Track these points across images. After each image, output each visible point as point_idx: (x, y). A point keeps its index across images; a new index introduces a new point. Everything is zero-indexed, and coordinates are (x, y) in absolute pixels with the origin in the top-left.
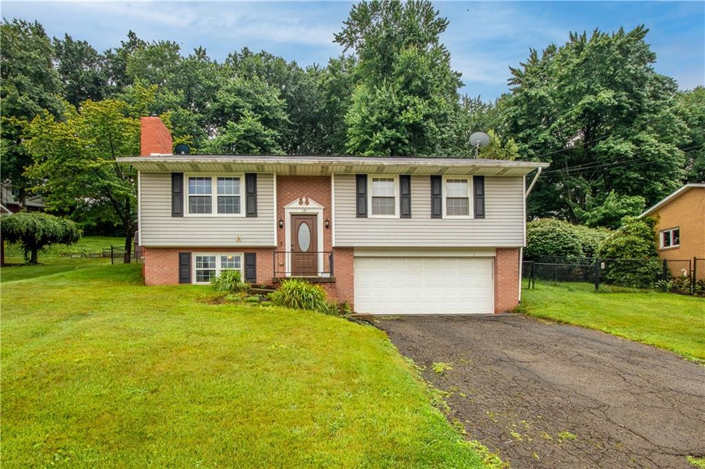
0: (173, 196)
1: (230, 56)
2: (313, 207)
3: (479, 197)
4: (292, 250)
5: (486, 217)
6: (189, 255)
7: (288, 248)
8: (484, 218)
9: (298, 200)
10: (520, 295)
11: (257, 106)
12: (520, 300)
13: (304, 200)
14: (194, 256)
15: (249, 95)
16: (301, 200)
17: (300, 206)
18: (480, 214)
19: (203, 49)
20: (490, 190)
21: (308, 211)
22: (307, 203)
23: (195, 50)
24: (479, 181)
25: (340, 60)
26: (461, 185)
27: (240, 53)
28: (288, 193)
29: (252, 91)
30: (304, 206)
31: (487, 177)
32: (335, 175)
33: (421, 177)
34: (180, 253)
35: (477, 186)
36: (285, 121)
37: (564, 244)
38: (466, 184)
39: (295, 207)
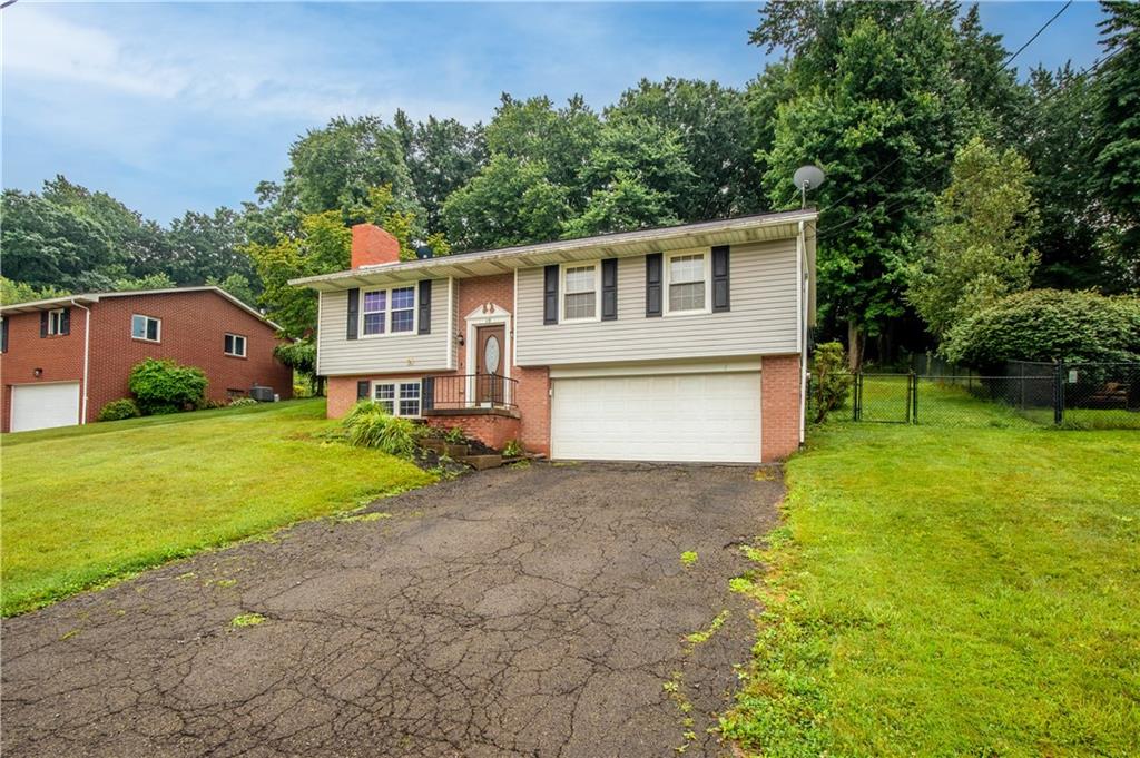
0: (349, 316)
1: (624, 95)
2: (499, 315)
3: (721, 279)
4: (478, 373)
5: (732, 309)
6: (368, 383)
7: (470, 368)
8: (729, 310)
9: (482, 306)
10: (802, 433)
11: (642, 162)
12: (802, 440)
13: (488, 306)
14: (374, 384)
15: (633, 147)
16: (485, 307)
17: (484, 315)
18: (722, 305)
19: (579, 96)
20: (739, 267)
21: (493, 321)
22: (492, 310)
23: (569, 100)
24: (721, 253)
25: (782, 63)
26: (693, 263)
27: (636, 87)
28: (472, 300)
29: (637, 142)
30: (488, 314)
31: (735, 246)
32: (519, 270)
33: (631, 259)
34: (359, 383)
35: (717, 263)
36: (688, 174)
37: (1059, 337)
38: (701, 261)
39: (478, 317)
